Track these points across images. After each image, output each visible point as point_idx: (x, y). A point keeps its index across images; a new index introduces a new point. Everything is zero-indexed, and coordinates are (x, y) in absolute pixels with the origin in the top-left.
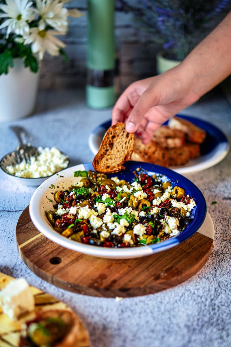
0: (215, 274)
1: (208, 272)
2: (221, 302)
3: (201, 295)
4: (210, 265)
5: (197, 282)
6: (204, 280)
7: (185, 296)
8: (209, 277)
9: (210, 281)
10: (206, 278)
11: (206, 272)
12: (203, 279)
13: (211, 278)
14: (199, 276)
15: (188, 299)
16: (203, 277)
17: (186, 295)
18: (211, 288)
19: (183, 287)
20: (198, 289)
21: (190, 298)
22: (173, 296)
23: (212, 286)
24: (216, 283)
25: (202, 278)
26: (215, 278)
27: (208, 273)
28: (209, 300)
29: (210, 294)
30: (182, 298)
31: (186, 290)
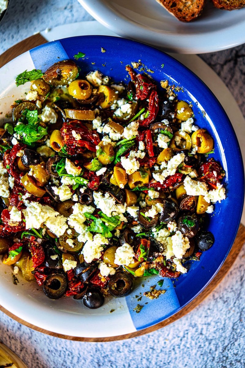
0: (239, 292)
1: (229, 287)
2: (236, 354)
3: (210, 338)
4: (235, 271)
5: (209, 309)
6: (220, 304)
7: (187, 338)
8: (228, 298)
9: (230, 307)
10: (224, 301)
11: (227, 288)
12: (219, 302)
13: (232, 301)
14: (214, 296)
15: (191, 343)
16: (221, 298)
17: (189, 336)
18: (227, 321)
19: (187, 319)
20: (209, 324)
21: (193, 343)
22: (170, 337)
23: (229, 318)
24: (238, 313)
25: (219, 300)
26: (237, 302)
27: (229, 290)
28: (220, 349)
29: (224, 335)
30: (183, 343)
31: (190, 325)
